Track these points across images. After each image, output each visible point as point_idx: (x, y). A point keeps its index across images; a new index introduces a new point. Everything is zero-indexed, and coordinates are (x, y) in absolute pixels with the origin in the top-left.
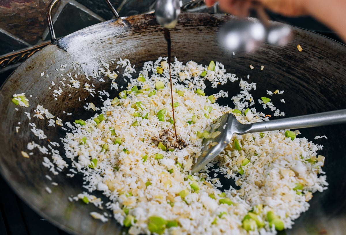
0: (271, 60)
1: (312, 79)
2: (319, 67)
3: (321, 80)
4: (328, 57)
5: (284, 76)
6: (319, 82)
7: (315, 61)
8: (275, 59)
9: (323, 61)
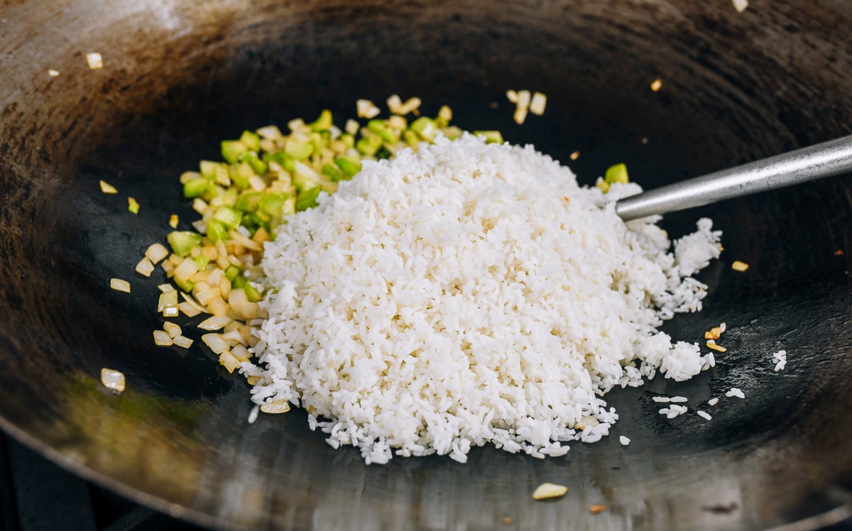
0: (662, 29)
1: (761, 84)
2: (784, 53)
3: (784, 88)
4: (810, 29)
5: (691, 72)
6: (779, 93)
7: (773, 35)
8: (672, 27)
9: (797, 37)
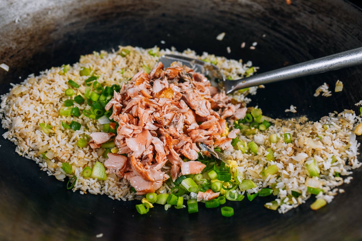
0: (255, 15)
1: (300, 38)
2: (309, 23)
3: (310, 39)
4: (320, 12)
6: (308, 41)
7: (304, 15)
8: (258, 14)
9: (315, 16)
